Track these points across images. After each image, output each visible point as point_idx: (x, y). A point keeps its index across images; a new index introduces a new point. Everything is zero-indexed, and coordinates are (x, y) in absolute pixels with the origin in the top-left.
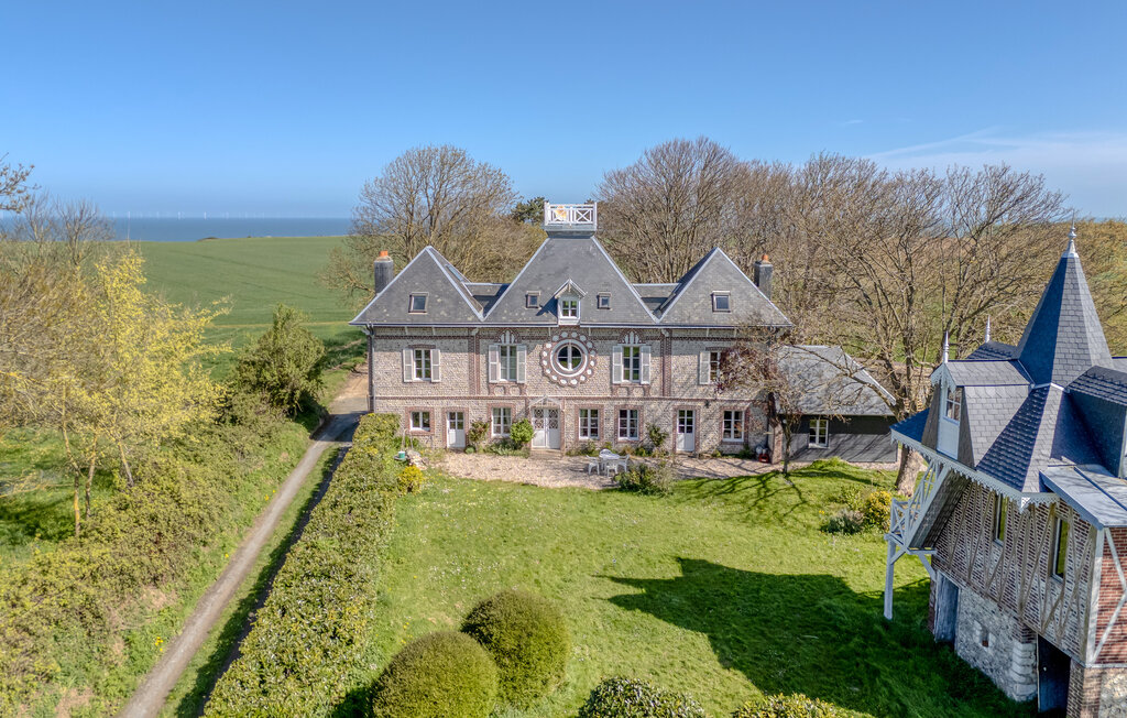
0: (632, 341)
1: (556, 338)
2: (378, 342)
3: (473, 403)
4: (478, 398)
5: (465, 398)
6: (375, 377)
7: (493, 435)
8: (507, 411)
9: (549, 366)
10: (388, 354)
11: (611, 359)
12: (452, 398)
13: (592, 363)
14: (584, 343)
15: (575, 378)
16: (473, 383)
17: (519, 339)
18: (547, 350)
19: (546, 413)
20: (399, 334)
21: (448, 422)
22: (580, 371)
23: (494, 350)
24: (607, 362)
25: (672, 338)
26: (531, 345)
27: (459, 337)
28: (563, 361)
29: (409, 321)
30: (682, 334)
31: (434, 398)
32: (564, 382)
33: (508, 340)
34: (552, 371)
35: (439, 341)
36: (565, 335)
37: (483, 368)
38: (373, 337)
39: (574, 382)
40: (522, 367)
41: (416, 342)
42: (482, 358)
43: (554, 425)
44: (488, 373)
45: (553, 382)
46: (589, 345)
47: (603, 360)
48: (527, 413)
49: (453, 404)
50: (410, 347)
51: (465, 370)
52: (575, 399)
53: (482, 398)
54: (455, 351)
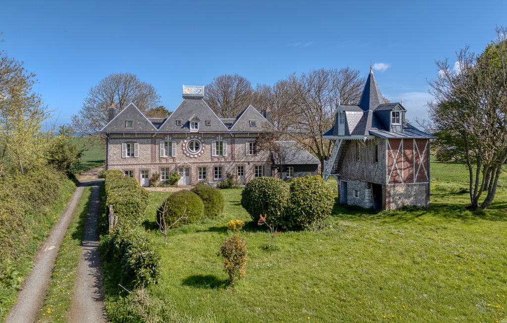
0: (220, 139)
1: (189, 138)
2: (111, 141)
3: (153, 166)
4: (155, 164)
5: (149, 164)
6: (109, 156)
7: (161, 180)
8: (168, 169)
9: (186, 150)
10: (115, 145)
11: (211, 146)
12: (143, 164)
13: (204, 148)
14: (200, 140)
15: (197, 154)
16: (153, 158)
17: (173, 139)
18: (185, 143)
19: (184, 169)
20: (120, 137)
21: (141, 175)
22: (199, 151)
23: (162, 143)
24: (210, 148)
25: (235, 137)
26: (178, 141)
27: (147, 138)
28: (192, 148)
29: (125, 131)
30: (239, 136)
31: (135, 164)
32: (192, 156)
33: (168, 139)
34: (187, 151)
35: (138, 140)
36: (192, 137)
37: (157, 151)
38: (109, 138)
39: (196, 156)
40: (174, 150)
41: (128, 140)
42: (157, 146)
43: (187, 175)
44: (159, 153)
45: (187, 156)
46: (202, 141)
47: (208, 146)
48: (176, 170)
49: (144, 167)
50: (125, 142)
51: (149, 152)
52: (196, 163)
53: (157, 164)
54: (145, 144)
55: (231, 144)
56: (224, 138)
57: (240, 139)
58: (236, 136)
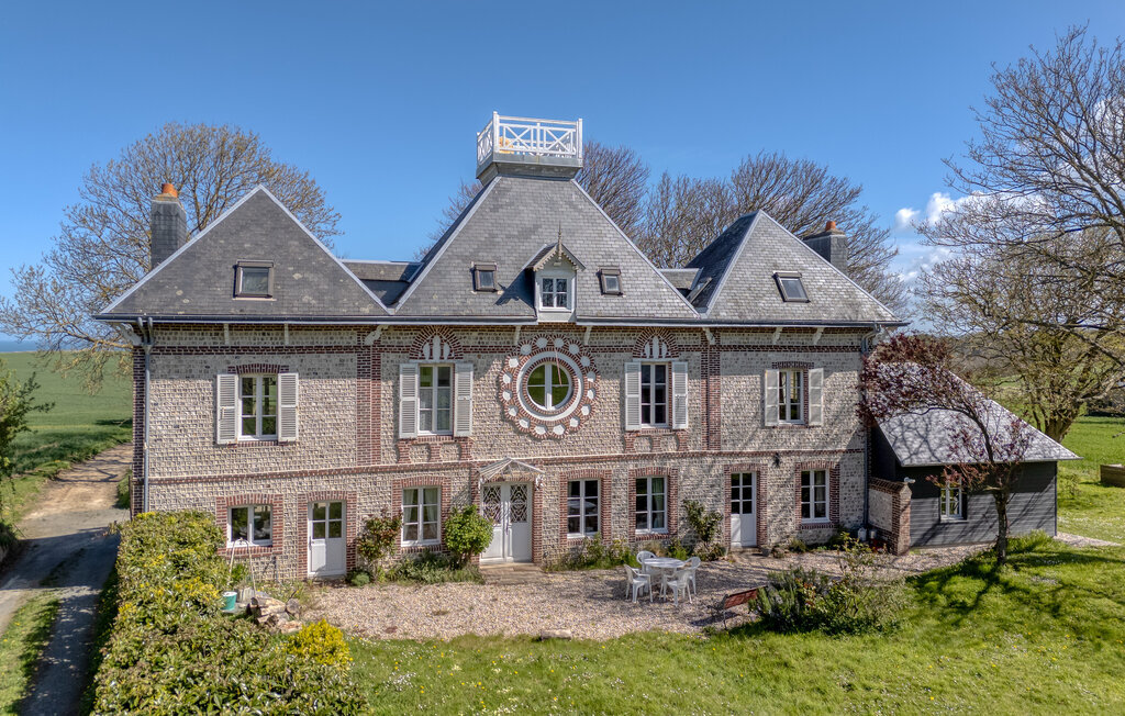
0: (656, 352)
1: (526, 349)
2: (160, 361)
3: (364, 482)
4: (375, 471)
5: (349, 472)
6: (149, 438)
7: (405, 544)
8: (432, 492)
9: (514, 403)
10: (181, 384)
12: (321, 474)
13: (590, 394)
14: (576, 358)
15: (560, 422)
16: (367, 439)
17: (459, 352)
18: (513, 373)
19: (505, 492)
20: (208, 341)
21: (310, 524)
22: (570, 410)
23: (410, 372)
24: (615, 393)
26: (481, 362)
27: (339, 349)
28: (538, 395)
29: (234, 311)
31: (282, 476)
32: (540, 431)
33: (436, 354)
34: (519, 410)
35: (294, 359)
36: (542, 343)
37: (386, 409)
38: (149, 348)
39: (559, 430)
40: (465, 403)
41: (245, 359)
42: (386, 387)
43: (518, 515)
44: (396, 420)
45: (519, 432)
46: (585, 361)
47: (608, 387)
48: (472, 497)
49: (323, 485)
50: (232, 370)
51: (350, 416)
52: (560, 462)
53: (383, 471)
54: (329, 376)
55: (704, 376)
56: (676, 351)
57: (741, 355)
58: (726, 340)
